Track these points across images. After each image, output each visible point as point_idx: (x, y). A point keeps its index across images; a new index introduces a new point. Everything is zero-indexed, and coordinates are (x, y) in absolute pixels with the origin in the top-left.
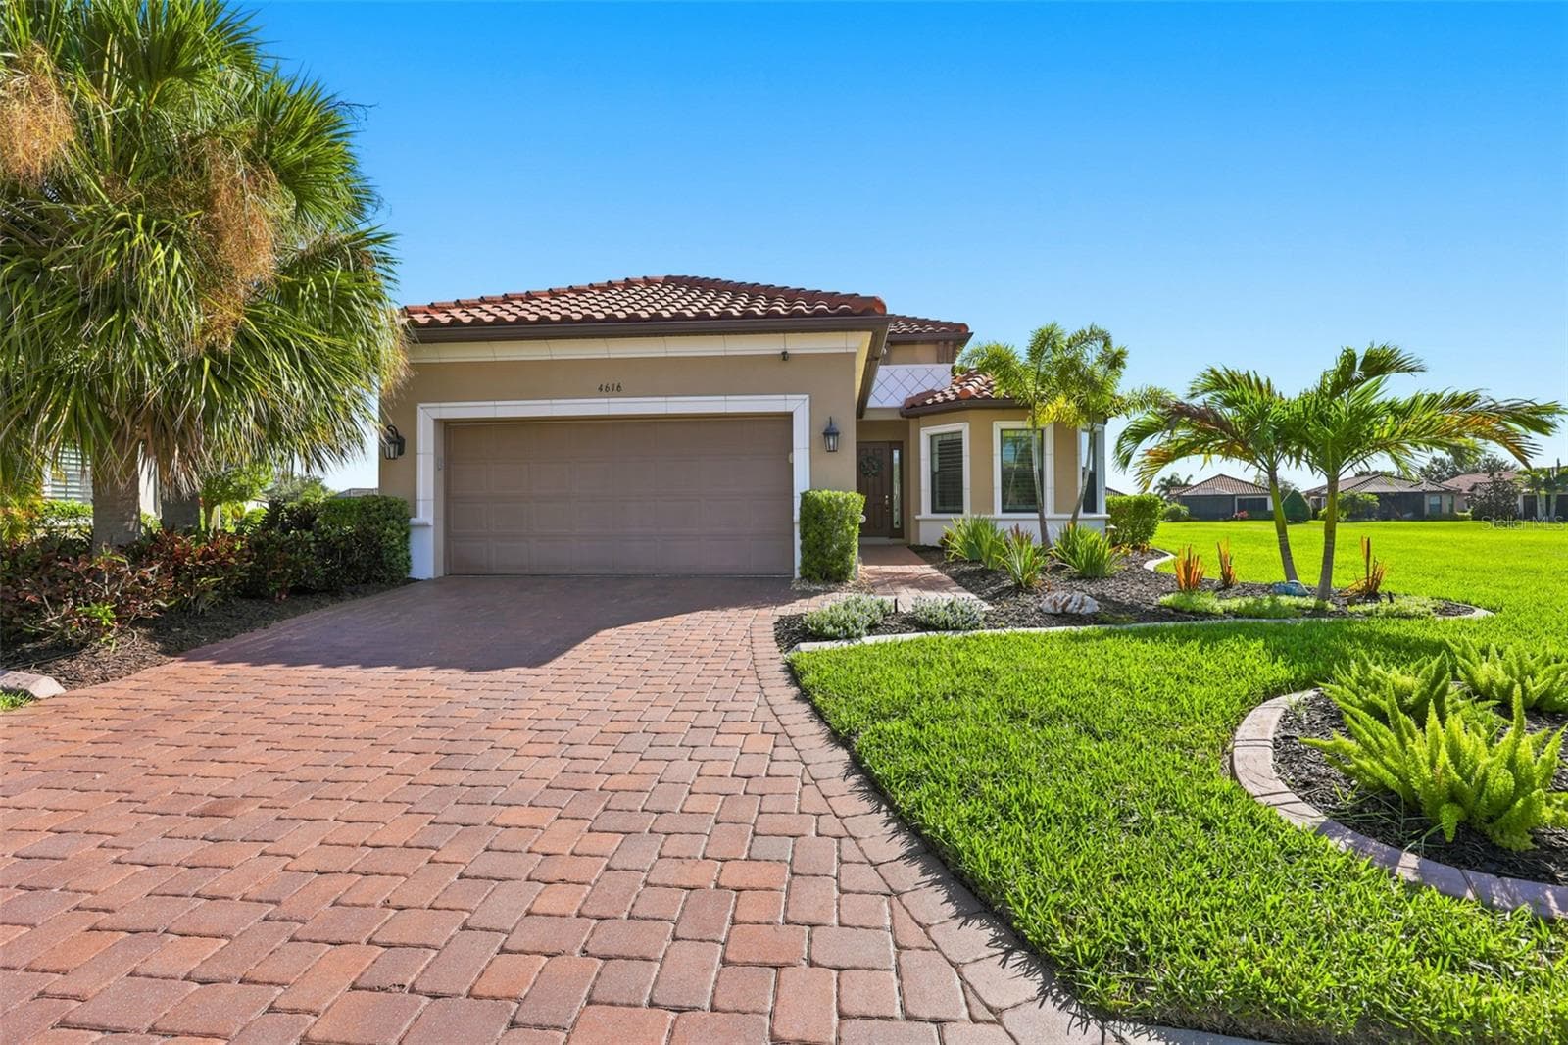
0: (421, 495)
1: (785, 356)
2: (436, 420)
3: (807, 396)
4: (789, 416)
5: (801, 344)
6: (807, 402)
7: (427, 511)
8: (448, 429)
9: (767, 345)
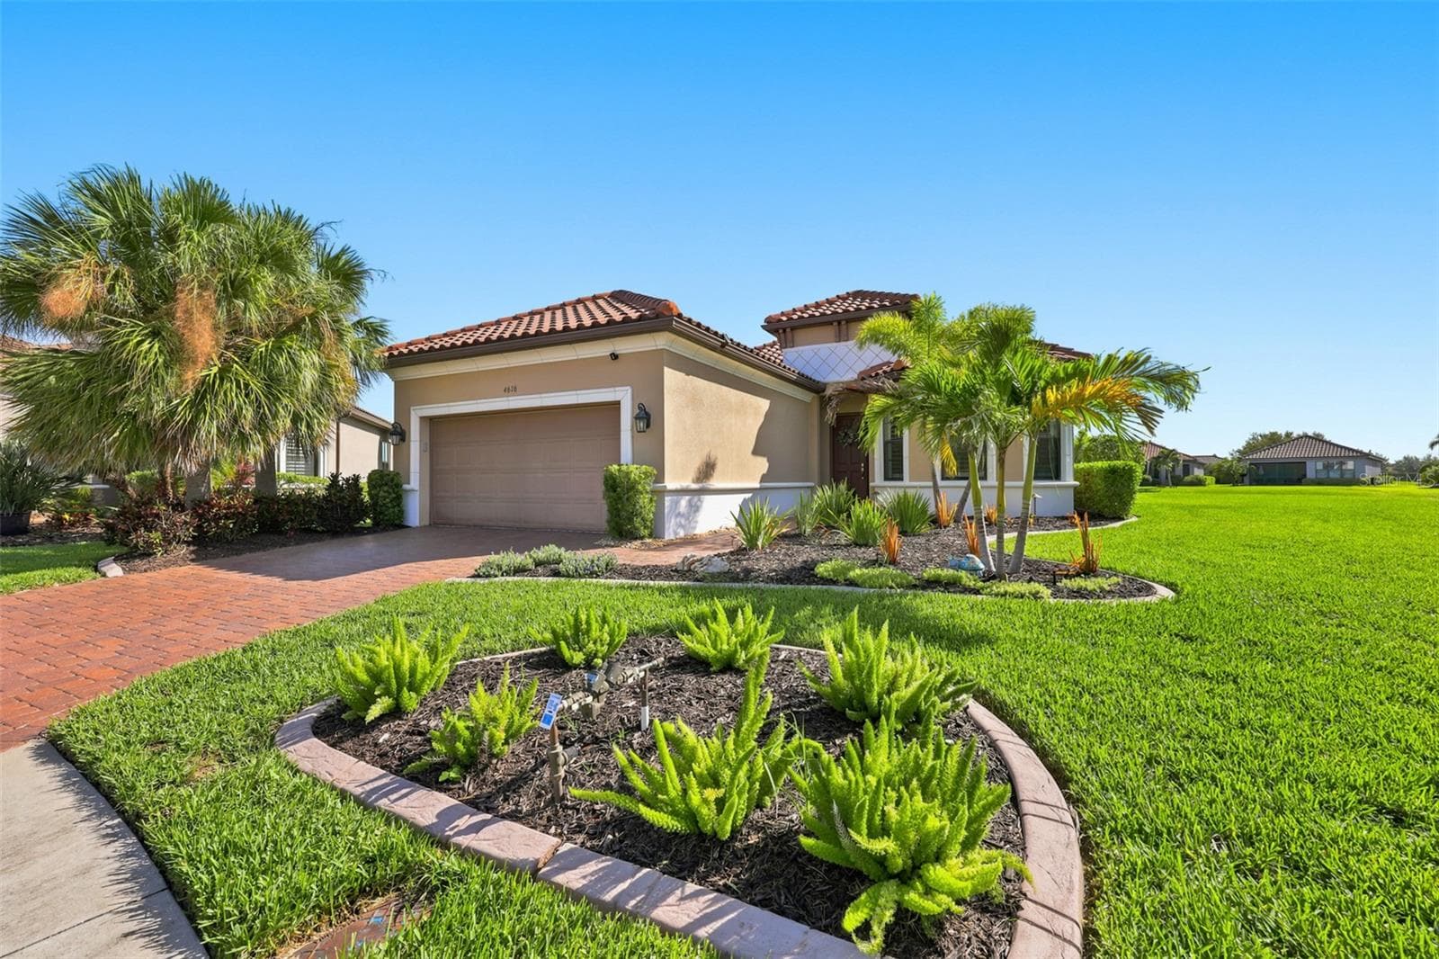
0: (412, 469)
1: (615, 356)
2: (422, 418)
3: (628, 388)
4: (618, 403)
5: (625, 346)
6: (630, 391)
7: (415, 482)
8: (432, 423)
9: (601, 349)
